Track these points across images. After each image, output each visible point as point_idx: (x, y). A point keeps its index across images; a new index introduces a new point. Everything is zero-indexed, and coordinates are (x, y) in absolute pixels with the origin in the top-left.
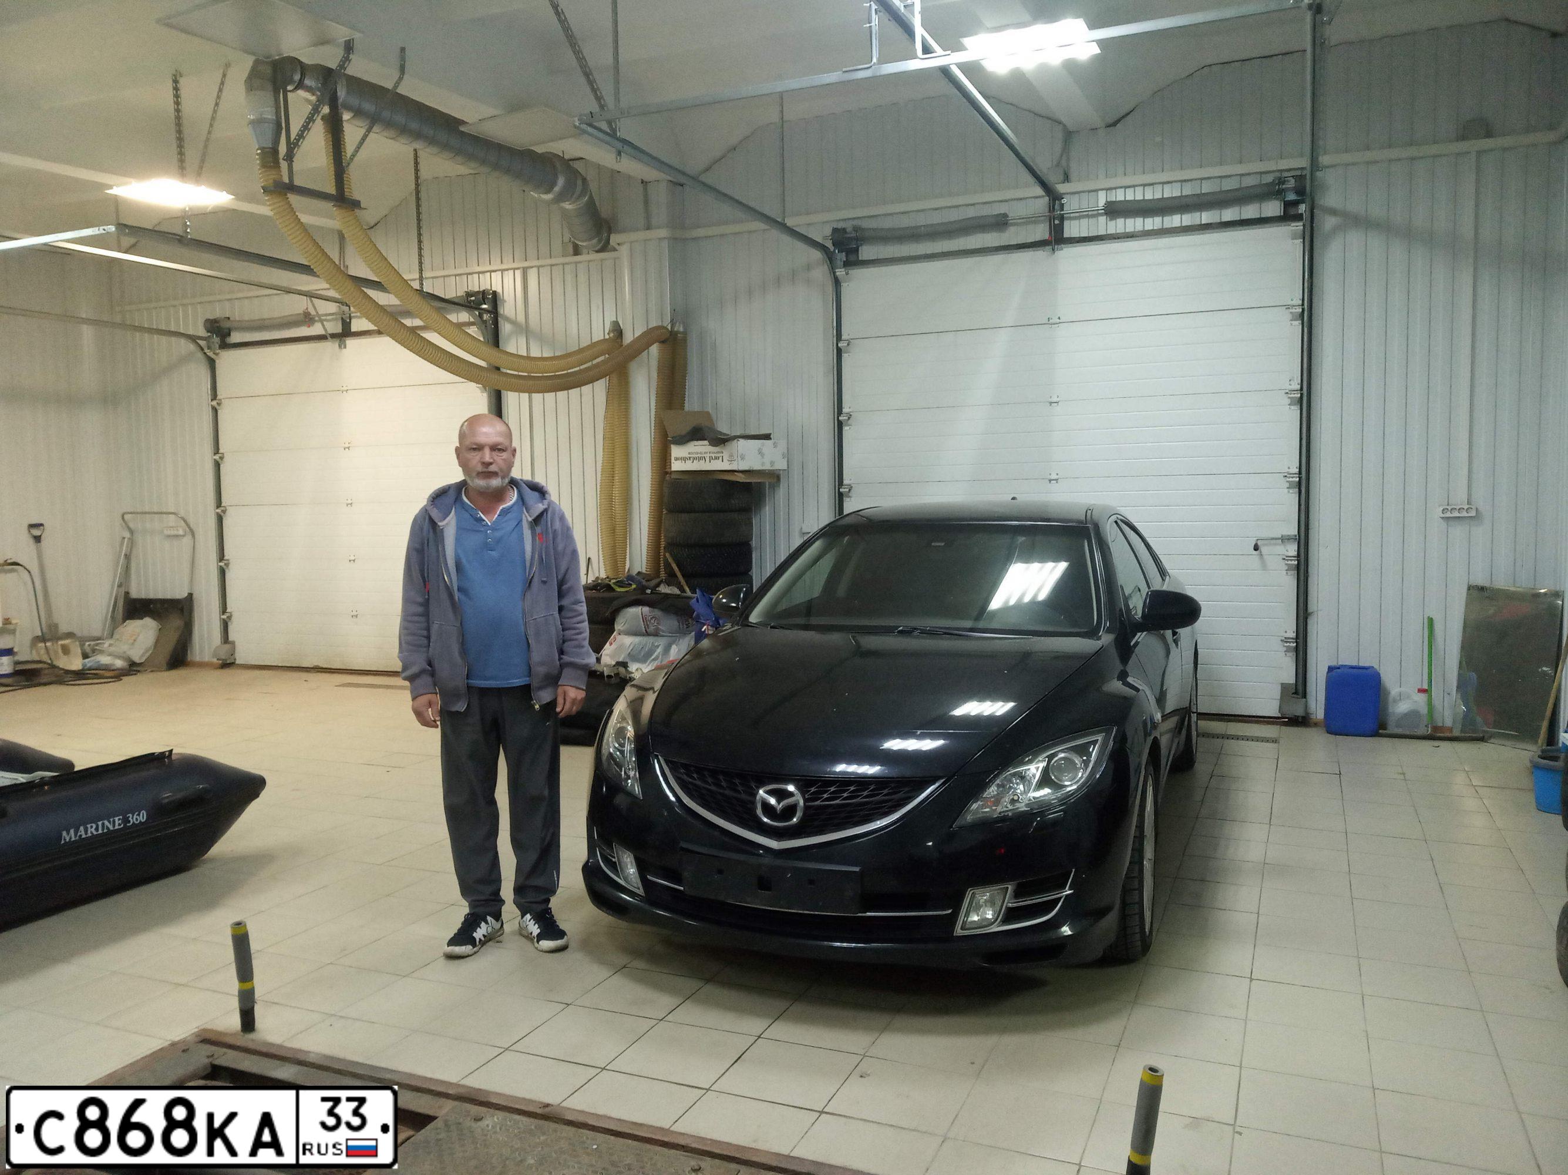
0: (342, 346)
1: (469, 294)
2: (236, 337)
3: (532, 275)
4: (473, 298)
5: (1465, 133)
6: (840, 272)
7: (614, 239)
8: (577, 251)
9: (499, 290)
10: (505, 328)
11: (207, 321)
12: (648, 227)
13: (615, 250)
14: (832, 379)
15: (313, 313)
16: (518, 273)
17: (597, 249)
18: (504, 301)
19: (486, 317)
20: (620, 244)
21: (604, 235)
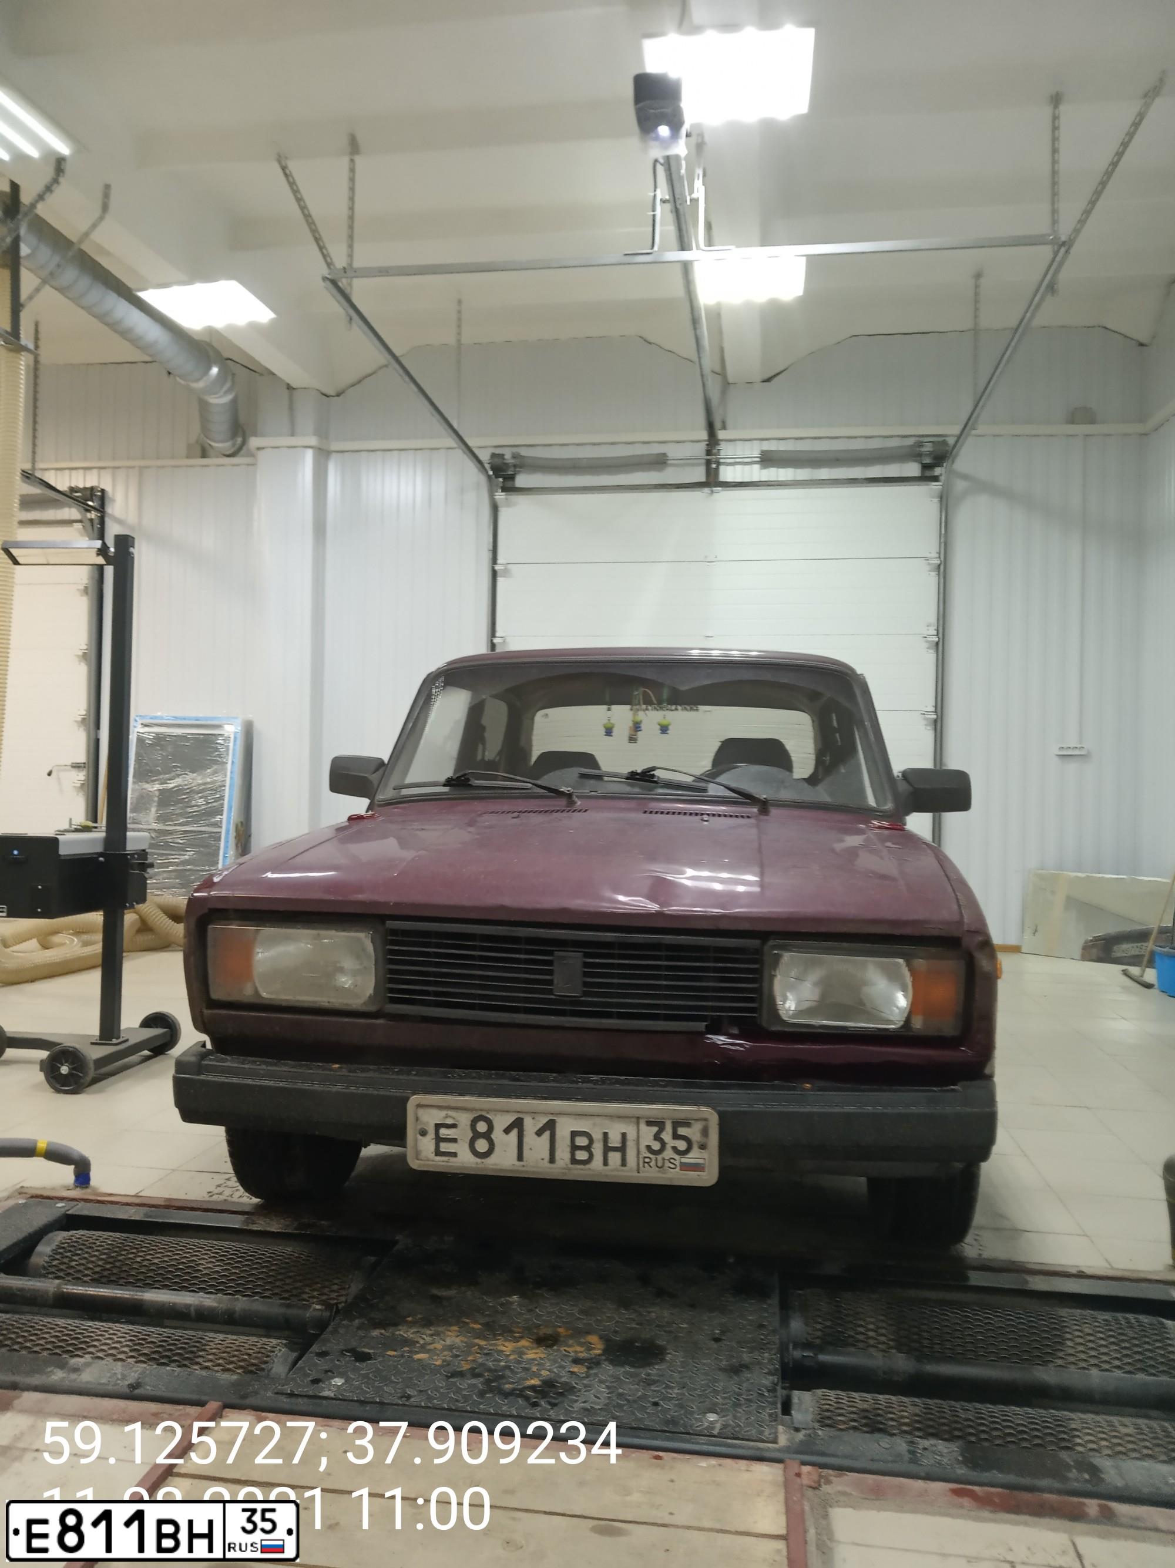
1: (74, 490)
3: (150, 474)
4: (78, 494)
5: (1073, 418)
6: (500, 499)
7: (254, 442)
8: (204, 455)
9: (108, 488)
10: (113, 529)
12: (293, 434)
13: (251, 455)
16: (132, 472)
17: (228, 453)
18: (113, 500)
19: (92, 515)
20: (259, 449)
21: (239, 440)
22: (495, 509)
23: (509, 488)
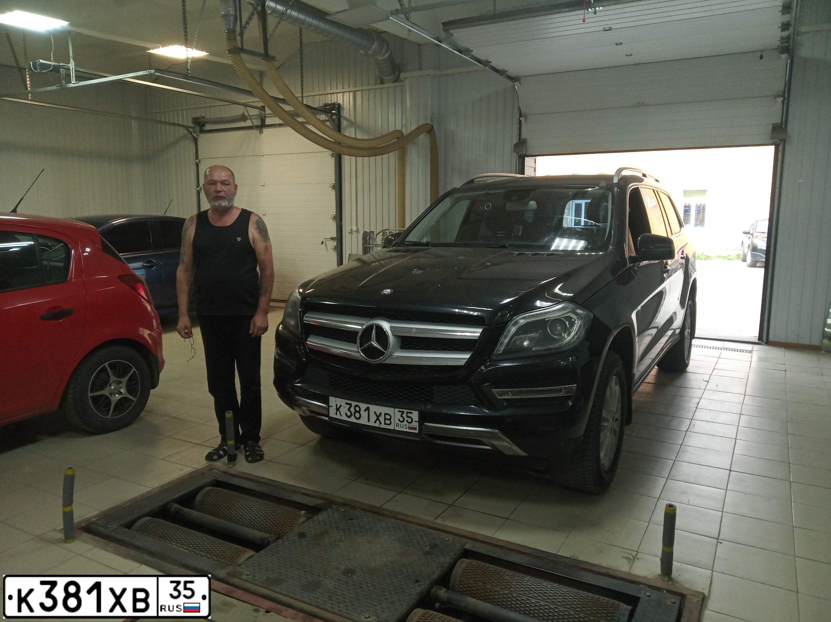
0: (261, 132)
1: (326, 105)
2: (208, 127)
3: (359, 94)
4: (328, 107)
7: (402, 75)
8: (382, 82)
9: (341, 103)
10: (344, 123)
11: (194, 118)
12: (420, 69)
13: (402, 81)
15: (246, 114)
16: (351, 94)
17: (392, 81)
18: (344, 109)
19: (334, 117)
20: (405, 78)
21: (397, 73)
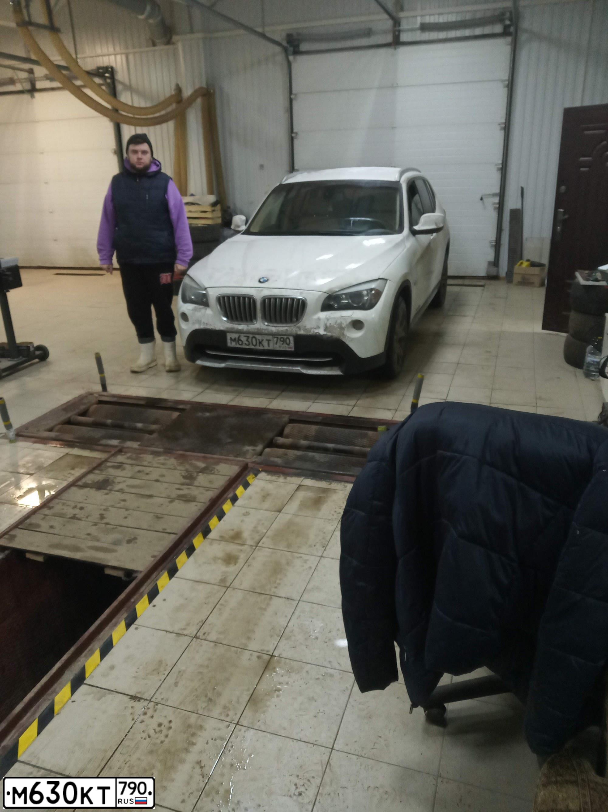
0: (33, 97)
1: (99, 68)
3: (131, 57)
4: (101, 70)
6: (291, 58)
7: (174, 38)
8: (154, 45)
9: (114, 66)
10: (119, 87)
12: (191, 32)
13: (174, 44)
14: (287, 115)
15: (15, 78)
16: (124, 57)
17: (164, 43)
18: (117, 72)
19: (109, 81)
20: (177, 41)
21: (169, 35)
22: (289, 64)
23: (297, 52)
